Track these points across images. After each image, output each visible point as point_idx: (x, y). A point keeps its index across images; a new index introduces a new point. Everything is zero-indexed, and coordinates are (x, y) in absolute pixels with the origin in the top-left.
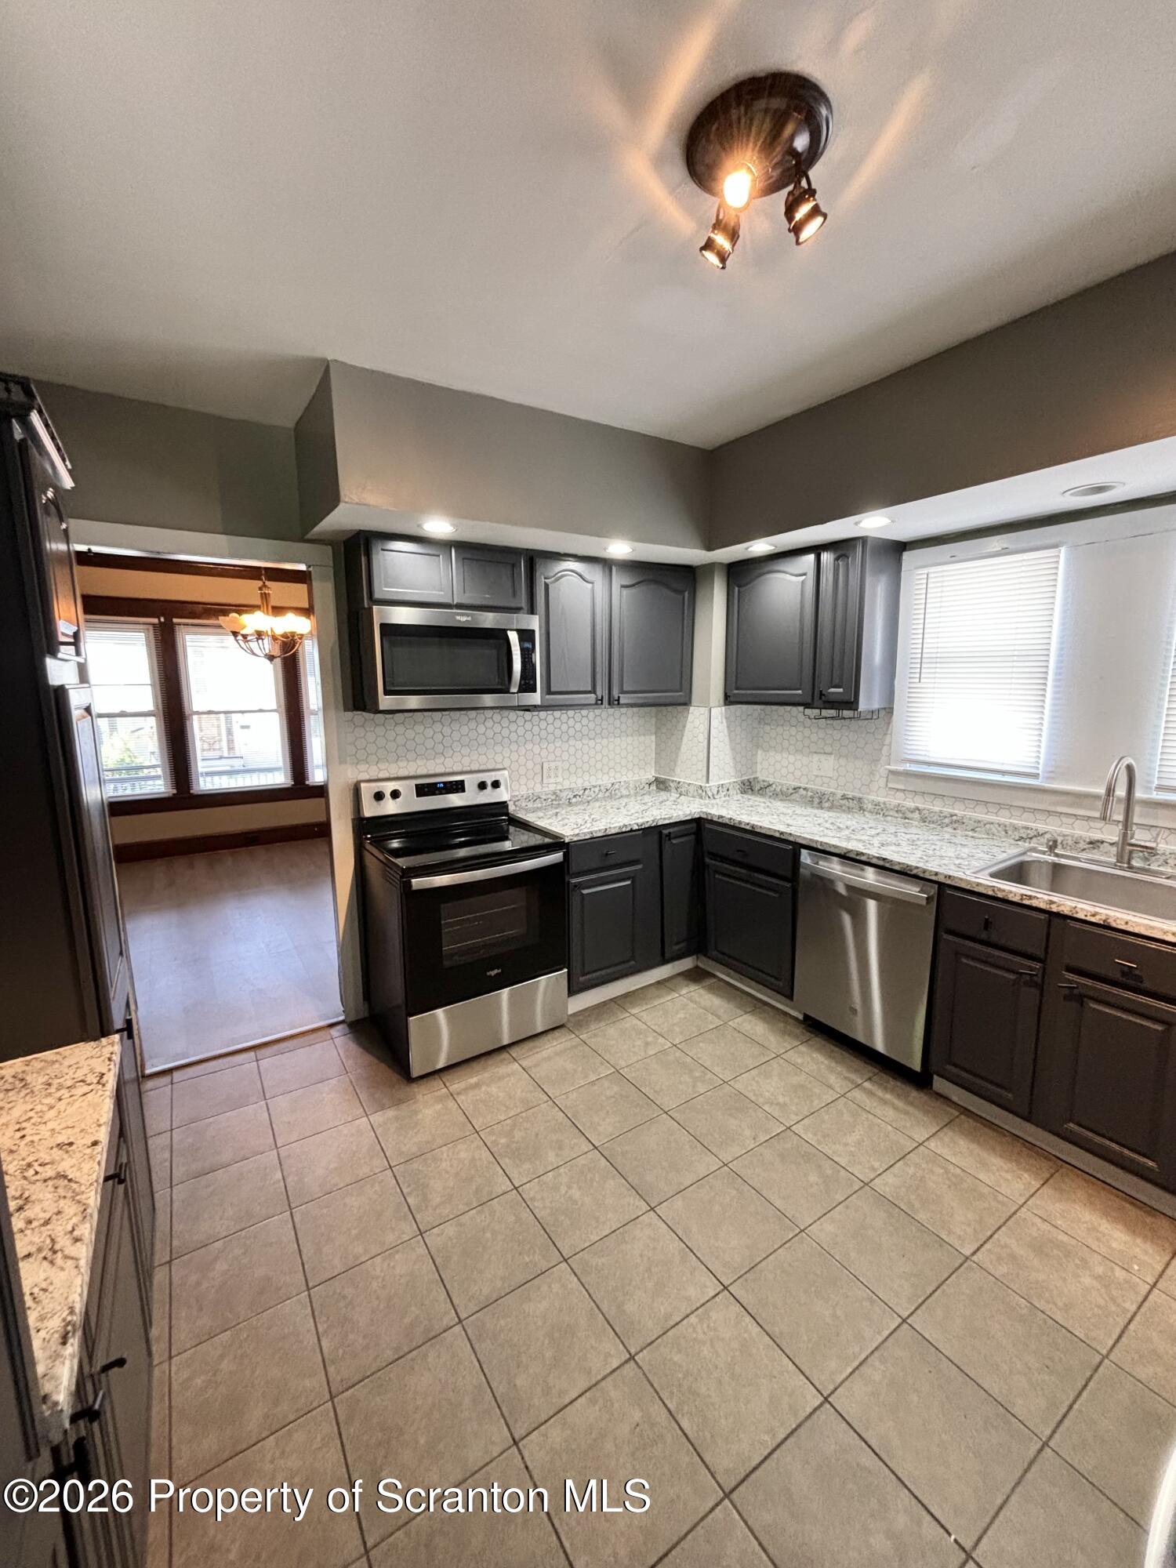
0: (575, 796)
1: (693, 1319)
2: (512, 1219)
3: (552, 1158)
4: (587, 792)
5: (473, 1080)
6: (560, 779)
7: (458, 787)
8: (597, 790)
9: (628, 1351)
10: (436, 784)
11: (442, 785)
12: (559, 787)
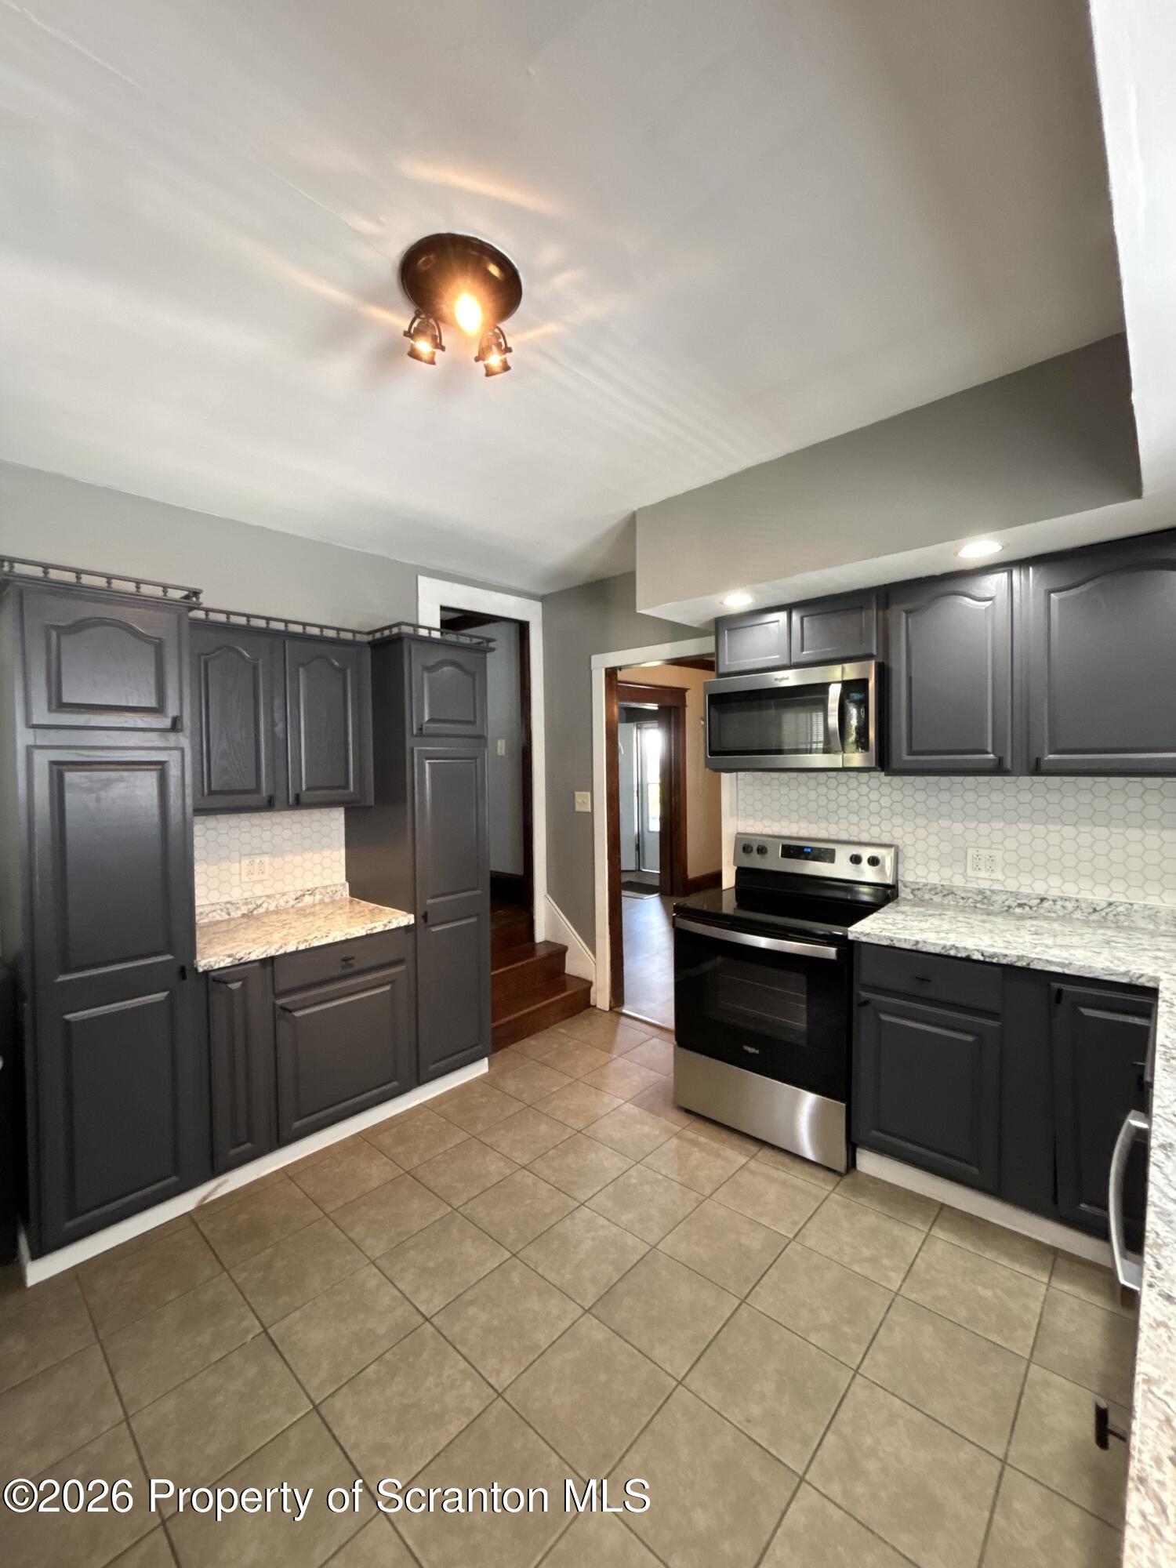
0: (1020, 905)
1: (463, 1364)
2: (548, 1211)
3: (626, 1217)
4: (1046, 904)
5: (702, 1139)
6: (999, 875)
7: (828, 856)
8: (1070, 906)
9: (432, 1317)
10: (803, 848)
11: (809, 850)
12: (996, 887)
